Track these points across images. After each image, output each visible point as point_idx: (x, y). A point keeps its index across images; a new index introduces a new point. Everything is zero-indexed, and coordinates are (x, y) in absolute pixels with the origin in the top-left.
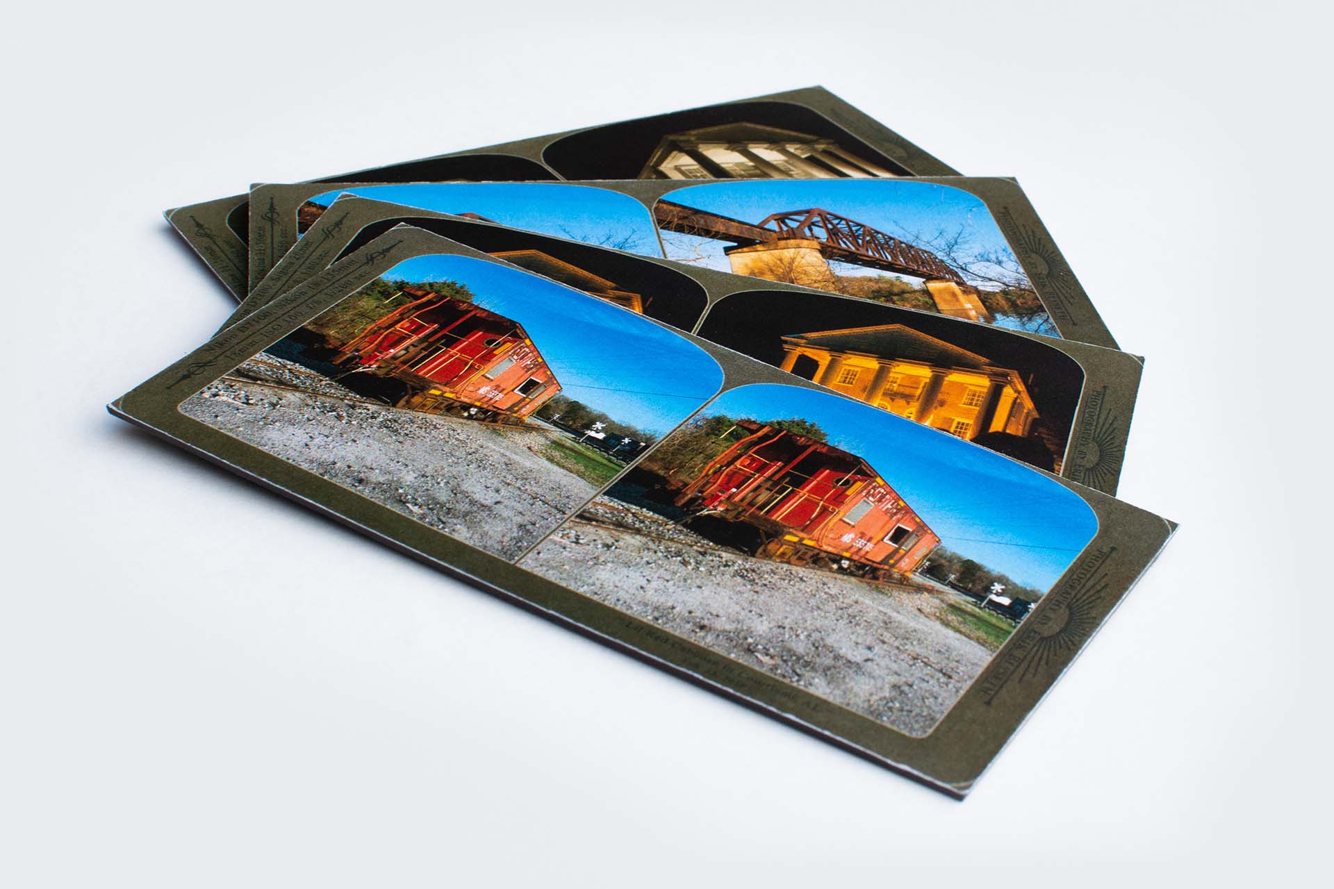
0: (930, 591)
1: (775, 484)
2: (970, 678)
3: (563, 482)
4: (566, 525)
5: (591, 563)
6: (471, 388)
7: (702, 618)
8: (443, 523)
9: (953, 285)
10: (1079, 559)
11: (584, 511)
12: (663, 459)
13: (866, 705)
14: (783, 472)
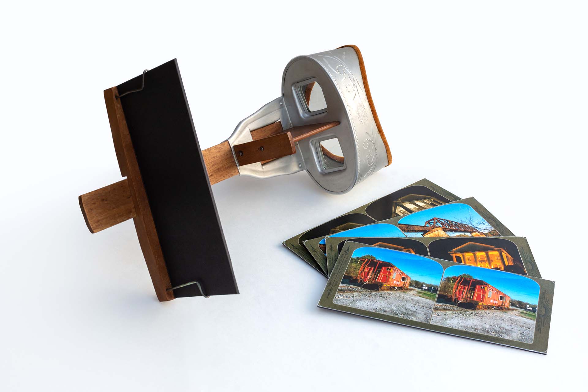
0: (515, 310)
1: (469, 291)
2: (534, 328)
3: (426, 301)
4: (434, 312)
5: (444, 320)
6: (392, 282)
7: (474, 327)
8: (409, 317)
9: (477, 233)
10: (540, 295)
11: (435, 308)
12: (443, 291)
13: (517, 339)
14: (469, 288)
